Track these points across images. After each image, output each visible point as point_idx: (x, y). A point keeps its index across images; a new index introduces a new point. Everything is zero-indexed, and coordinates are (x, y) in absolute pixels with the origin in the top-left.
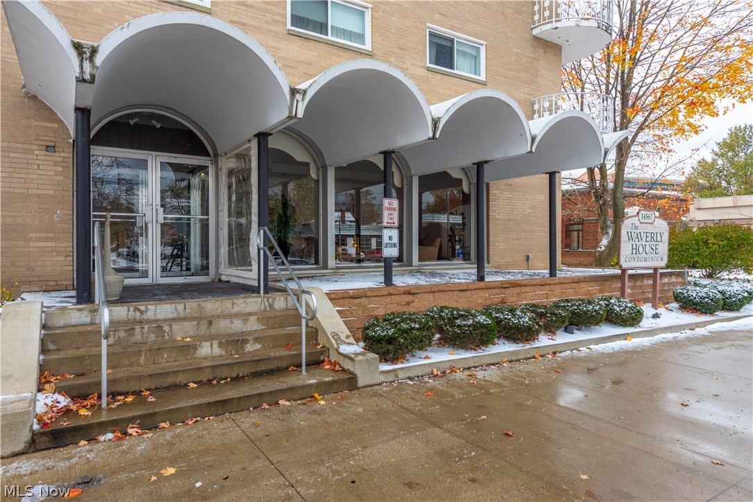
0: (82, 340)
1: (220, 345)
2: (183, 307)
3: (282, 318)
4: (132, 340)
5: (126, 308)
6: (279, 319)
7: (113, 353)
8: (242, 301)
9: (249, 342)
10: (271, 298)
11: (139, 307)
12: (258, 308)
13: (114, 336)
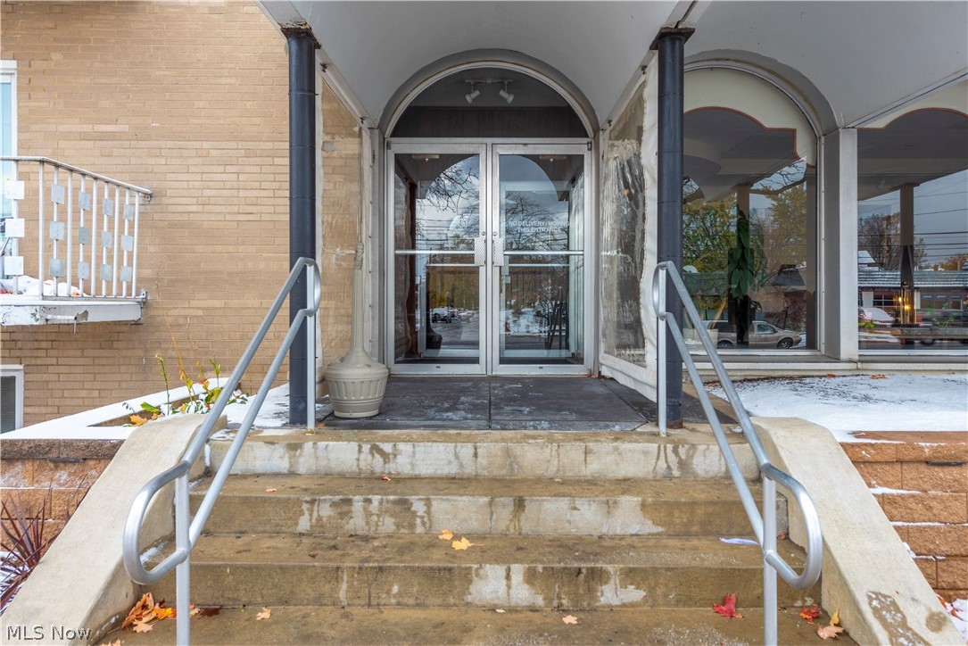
0: (250, 516)
1: (531, 577)
2: (472, 451)
3: (710, 509)
4: (347, 527)
5: (354, 445)
6: (700, 511)
7: (281, 568)
8: (610, 446)
9: (609, 578)
10: (683, 442)
11: (382, 445)
12: (651, 468)
13: (311, 515)
